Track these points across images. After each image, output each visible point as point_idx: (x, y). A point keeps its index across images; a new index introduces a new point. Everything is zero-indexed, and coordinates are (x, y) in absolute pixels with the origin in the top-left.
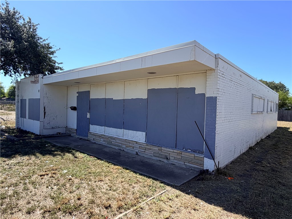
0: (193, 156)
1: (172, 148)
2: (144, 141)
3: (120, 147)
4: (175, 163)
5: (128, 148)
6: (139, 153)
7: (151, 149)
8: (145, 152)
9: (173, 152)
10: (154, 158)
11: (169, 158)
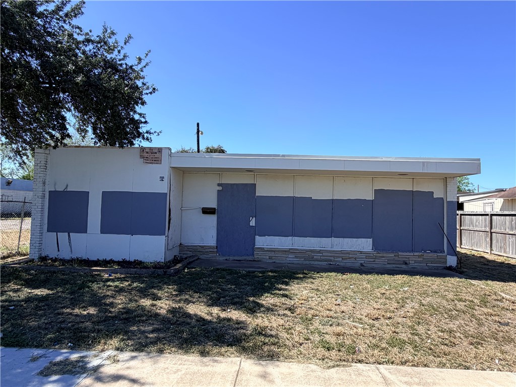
0: (436, 256)
1: (410, 252)
2: (371, 248)
3: (331, 261)
4: (416, 267)
5: (345, 261)
6: (364, 265)
7: (384, 257)
8: (374, 261)
9: (414, 255)
10: (388, 266)
11: (408, 263)
